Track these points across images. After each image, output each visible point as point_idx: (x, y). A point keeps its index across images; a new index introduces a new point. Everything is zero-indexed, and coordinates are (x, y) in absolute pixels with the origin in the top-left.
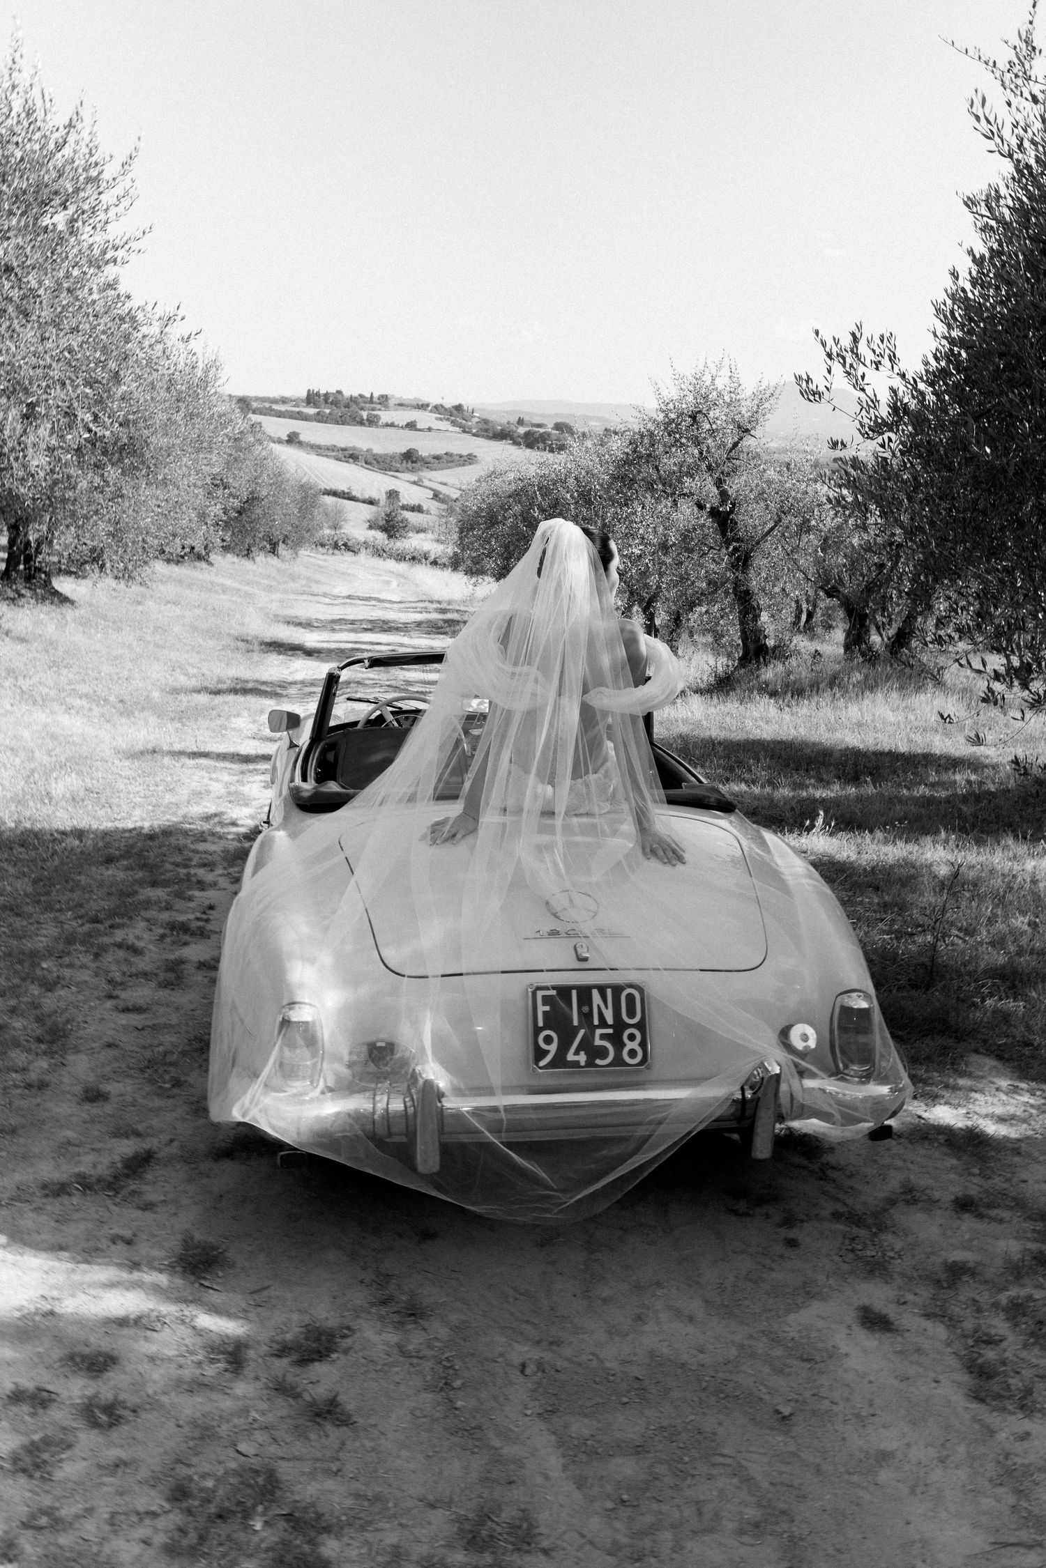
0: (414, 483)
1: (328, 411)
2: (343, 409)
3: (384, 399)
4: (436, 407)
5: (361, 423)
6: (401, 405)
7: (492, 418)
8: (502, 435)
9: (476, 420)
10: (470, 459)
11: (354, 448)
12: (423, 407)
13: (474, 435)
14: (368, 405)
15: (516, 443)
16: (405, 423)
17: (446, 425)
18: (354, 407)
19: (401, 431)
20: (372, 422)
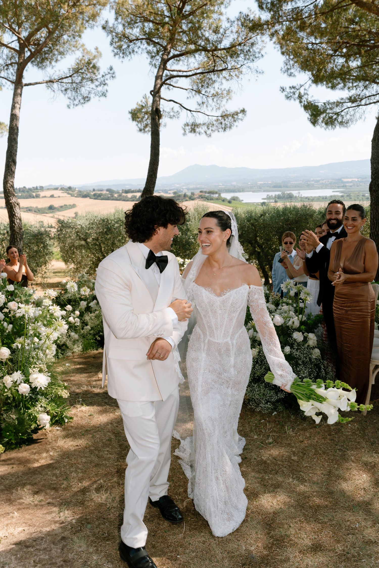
0: (52, 217)
1: (20, 194)
2: (26, 193)
3: (42, 188)
4: (61, 188)
5: (33, 197)
6: (48, 189)
7: (82, 190)
8: (85, 196)
9: (76, 191)
10: (74, 206)
11: (31, 207)
12: (56, 189)
13: (76, 197)
14: (35, 191)
15: (91, 198)
16: (49, 196)
17: (65, 195)
18: (30, 192)
19: (49, 198)
20: (37, 196)
